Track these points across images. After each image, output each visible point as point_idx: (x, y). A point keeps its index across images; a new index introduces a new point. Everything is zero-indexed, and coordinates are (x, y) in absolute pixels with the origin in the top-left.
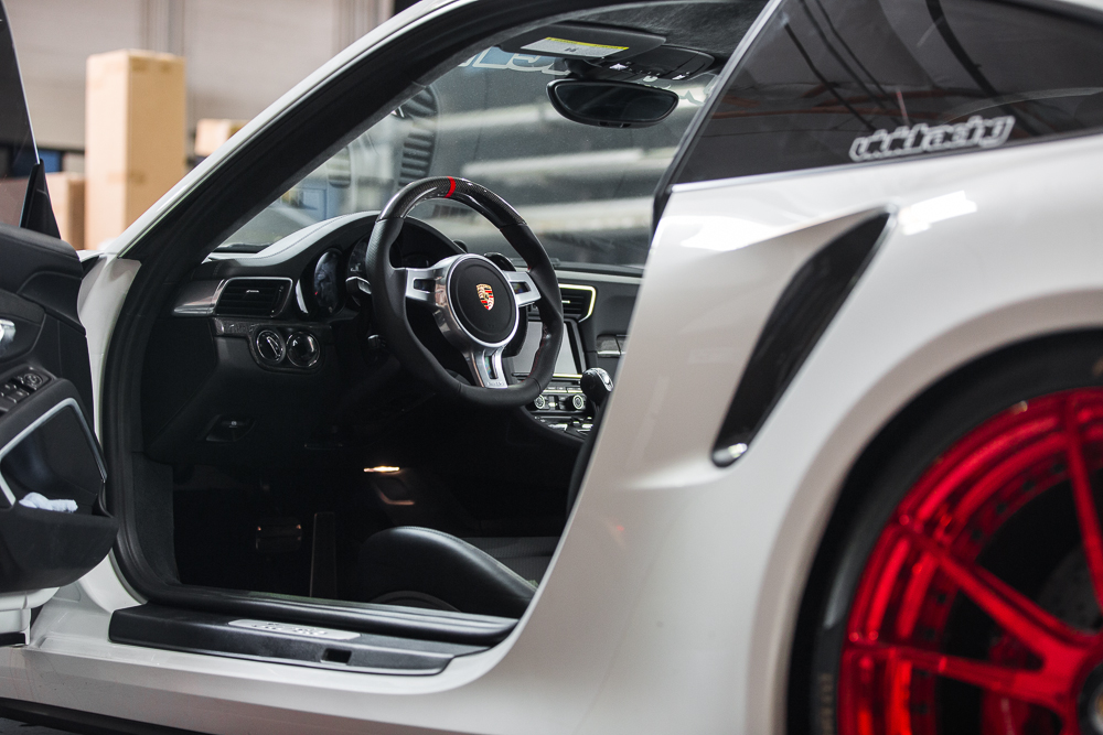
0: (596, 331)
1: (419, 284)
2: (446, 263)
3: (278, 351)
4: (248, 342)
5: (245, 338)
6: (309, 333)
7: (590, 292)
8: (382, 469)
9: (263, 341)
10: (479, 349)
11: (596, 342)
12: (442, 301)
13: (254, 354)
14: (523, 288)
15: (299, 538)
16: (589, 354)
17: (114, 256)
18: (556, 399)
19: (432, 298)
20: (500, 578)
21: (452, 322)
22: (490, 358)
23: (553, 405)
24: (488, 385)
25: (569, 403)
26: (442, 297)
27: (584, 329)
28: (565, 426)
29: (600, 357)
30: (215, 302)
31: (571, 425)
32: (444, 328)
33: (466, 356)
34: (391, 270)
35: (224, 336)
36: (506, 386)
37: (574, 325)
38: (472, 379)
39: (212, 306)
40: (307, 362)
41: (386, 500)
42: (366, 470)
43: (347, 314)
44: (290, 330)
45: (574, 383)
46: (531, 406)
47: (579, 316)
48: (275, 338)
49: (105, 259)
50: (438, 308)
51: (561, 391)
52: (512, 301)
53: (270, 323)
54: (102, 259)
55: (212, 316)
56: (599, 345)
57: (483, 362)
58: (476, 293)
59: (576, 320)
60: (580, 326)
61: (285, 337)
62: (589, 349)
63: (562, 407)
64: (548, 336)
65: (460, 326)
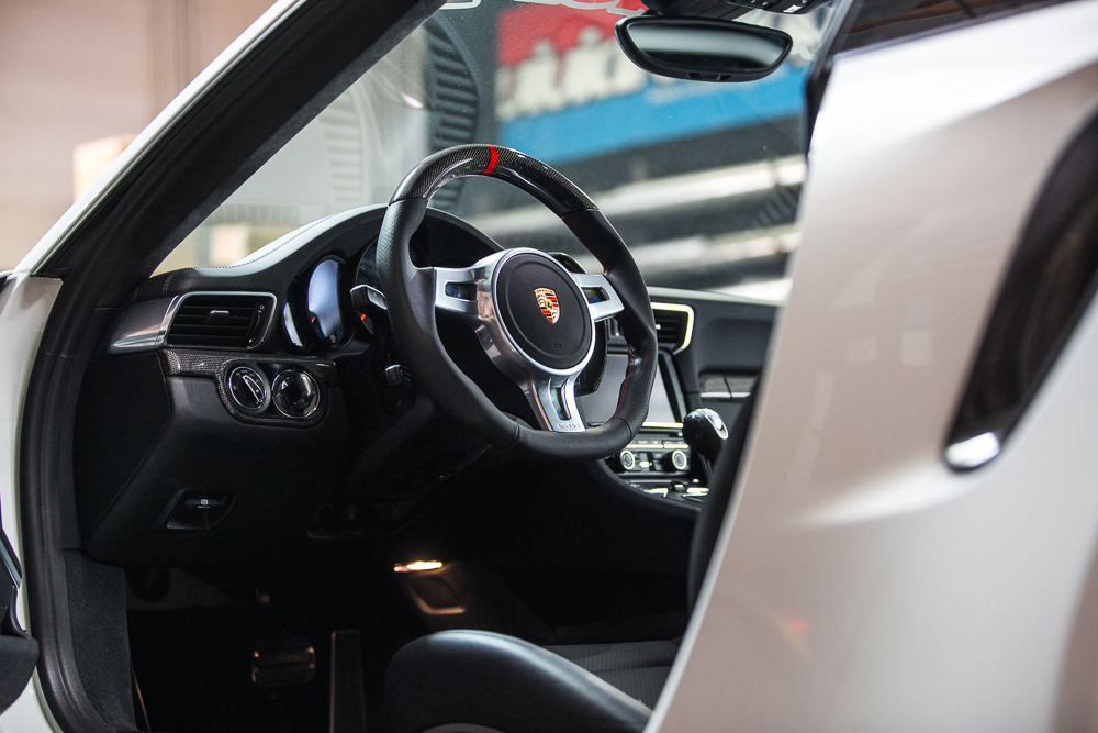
0: (697, 367)
1: (453, 289)
2: (490, 262)
3: (260, 395)
4: (217, 383)
5: (211, 377)
6: (302, 369)
7: (685, 315)
8: (419, 566)
9: (238, 381)
10: (542, 378)
11: (697, 381)
12: (487, 312)
13: (226, 399)
14: (598, 295)
15: (312, 666)
16: (691, 397)
17: (26, 274)
18: (650, 455)
19: (472, 308)
20: (593, 696)
21: (503, 342)
22: (559, 390)
23: (645, 464)
24: (558, 428)
25: (667, 462)
26: (487, 309)
27: (681, 362)
28: (664, 491)
29: (704, 399)
30: (165, 327)
31: (672, 490)
32: (493, 352)
33: (524, 388)
34: (412, 270)
35: (182, 375)
36: (581, 429)
37: (668, 359)
38: (535, 422)
39: (161, 333)
40: (300, 411)
41: (426, 608)
42: (397, 569)
43: (356, 348)
44: (277, 366)
45: (672, 434)
46: (617, 465)
47: (672, 346)
48: (255, 378)
49: (14, 280)
50: (481, 322)
51: (655, 445)
52: (585, 314)
53: (247, 357)
54: (10, 281)
55: (162, 347)
56: (702, 385)
57: (549, 396)
58: (534, 300)
59: (670, 352)
60: (675, 360)
61: (270, 376)
62: (689, 389)
63: (658, 467)
64: (637, 361)
65: (514, 347)
